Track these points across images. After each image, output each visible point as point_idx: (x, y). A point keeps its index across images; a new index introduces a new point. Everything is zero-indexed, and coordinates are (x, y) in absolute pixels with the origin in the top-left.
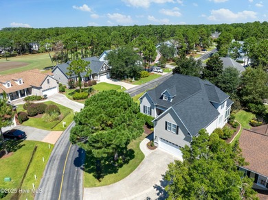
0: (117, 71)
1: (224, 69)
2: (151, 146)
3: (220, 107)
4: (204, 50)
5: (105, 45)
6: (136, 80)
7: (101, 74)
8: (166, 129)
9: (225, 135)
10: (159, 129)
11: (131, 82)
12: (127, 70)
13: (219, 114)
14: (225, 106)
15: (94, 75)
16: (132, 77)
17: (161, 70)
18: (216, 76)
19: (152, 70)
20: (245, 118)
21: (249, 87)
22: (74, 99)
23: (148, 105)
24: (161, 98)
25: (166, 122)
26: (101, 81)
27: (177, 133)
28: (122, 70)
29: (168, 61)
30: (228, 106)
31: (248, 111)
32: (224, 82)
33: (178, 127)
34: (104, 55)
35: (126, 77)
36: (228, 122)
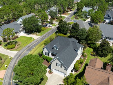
0: (29, 30)
1: (80, 29)
2: (50, 72)
3: (78, 51)
4: (71, 10)
5: (20, 12)
6: (39, 33)
7: (20, 31)
8: (56, 65)
9: (81, 62)
10: (53, 65)
11: (37, 34)
12: (34, 29)
13: (78, 54)
14: (80, 49)
15: (16, 33)
16: (37, 32)
17: (51, 26)
18: (76, 32)
19: (46, 26)
20: (89, 51)
21: (90, 38)
22: (8, 49)
23: (47, 52)
24: (53, 48)
25: (56, 63)
26: (21, 35)
27: (61, 67)
28: (31, 29)
29: (54, 19)
30: (81, 49)
31: (90, 47)
32: (80, 36)
33: (61, 65)
34: (20, 20)
35: (34, 32)
36: (82, 55)
